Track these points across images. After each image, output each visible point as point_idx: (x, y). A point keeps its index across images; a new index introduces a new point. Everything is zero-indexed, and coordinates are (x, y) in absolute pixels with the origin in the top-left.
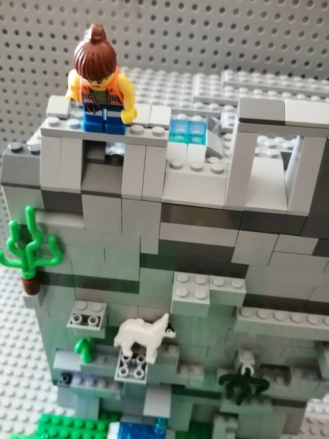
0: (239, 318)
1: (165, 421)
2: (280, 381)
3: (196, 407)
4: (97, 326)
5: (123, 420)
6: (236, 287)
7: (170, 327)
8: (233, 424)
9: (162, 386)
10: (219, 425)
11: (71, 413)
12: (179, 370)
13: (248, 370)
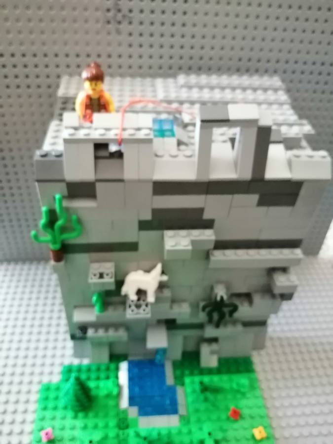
0: (212, 258)
1: (164, 351)
2: (246, 304)
3: (185, 338)
4: (111, 278)
5: (130, 358)
6: (208, 235)
7: (163, 273)
8: (215, 346)
9: (159, 322)
10: (205, 349)
11: (86, 362)
12: (171, 307)
13: (222, 298)
